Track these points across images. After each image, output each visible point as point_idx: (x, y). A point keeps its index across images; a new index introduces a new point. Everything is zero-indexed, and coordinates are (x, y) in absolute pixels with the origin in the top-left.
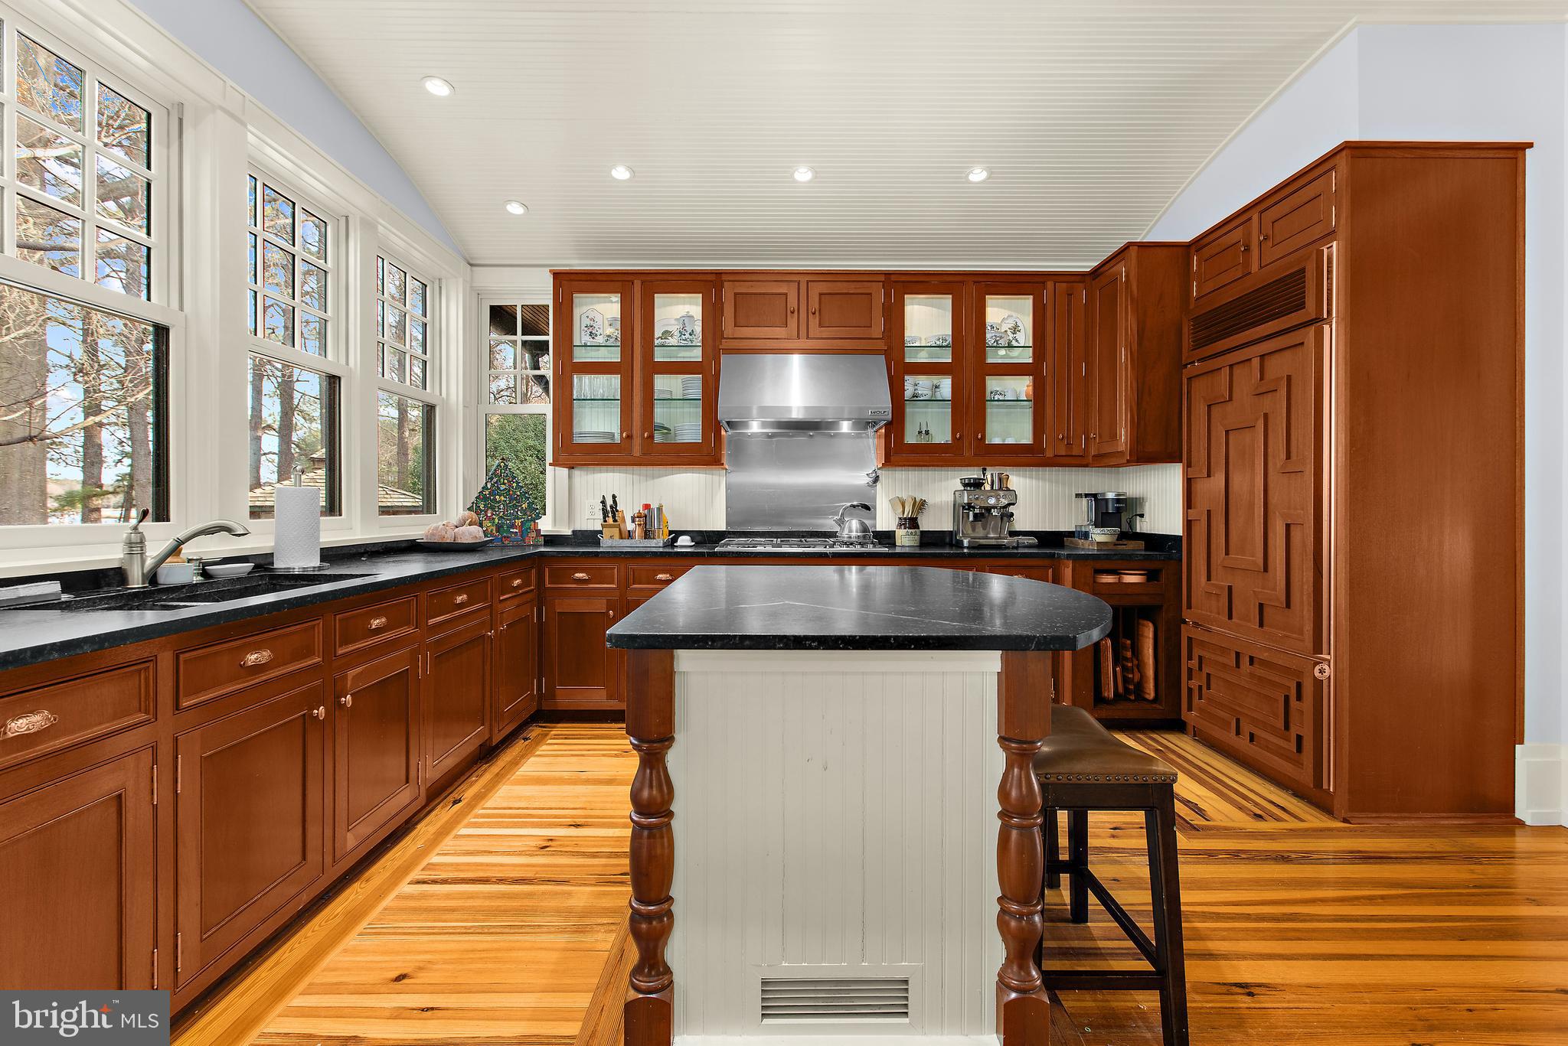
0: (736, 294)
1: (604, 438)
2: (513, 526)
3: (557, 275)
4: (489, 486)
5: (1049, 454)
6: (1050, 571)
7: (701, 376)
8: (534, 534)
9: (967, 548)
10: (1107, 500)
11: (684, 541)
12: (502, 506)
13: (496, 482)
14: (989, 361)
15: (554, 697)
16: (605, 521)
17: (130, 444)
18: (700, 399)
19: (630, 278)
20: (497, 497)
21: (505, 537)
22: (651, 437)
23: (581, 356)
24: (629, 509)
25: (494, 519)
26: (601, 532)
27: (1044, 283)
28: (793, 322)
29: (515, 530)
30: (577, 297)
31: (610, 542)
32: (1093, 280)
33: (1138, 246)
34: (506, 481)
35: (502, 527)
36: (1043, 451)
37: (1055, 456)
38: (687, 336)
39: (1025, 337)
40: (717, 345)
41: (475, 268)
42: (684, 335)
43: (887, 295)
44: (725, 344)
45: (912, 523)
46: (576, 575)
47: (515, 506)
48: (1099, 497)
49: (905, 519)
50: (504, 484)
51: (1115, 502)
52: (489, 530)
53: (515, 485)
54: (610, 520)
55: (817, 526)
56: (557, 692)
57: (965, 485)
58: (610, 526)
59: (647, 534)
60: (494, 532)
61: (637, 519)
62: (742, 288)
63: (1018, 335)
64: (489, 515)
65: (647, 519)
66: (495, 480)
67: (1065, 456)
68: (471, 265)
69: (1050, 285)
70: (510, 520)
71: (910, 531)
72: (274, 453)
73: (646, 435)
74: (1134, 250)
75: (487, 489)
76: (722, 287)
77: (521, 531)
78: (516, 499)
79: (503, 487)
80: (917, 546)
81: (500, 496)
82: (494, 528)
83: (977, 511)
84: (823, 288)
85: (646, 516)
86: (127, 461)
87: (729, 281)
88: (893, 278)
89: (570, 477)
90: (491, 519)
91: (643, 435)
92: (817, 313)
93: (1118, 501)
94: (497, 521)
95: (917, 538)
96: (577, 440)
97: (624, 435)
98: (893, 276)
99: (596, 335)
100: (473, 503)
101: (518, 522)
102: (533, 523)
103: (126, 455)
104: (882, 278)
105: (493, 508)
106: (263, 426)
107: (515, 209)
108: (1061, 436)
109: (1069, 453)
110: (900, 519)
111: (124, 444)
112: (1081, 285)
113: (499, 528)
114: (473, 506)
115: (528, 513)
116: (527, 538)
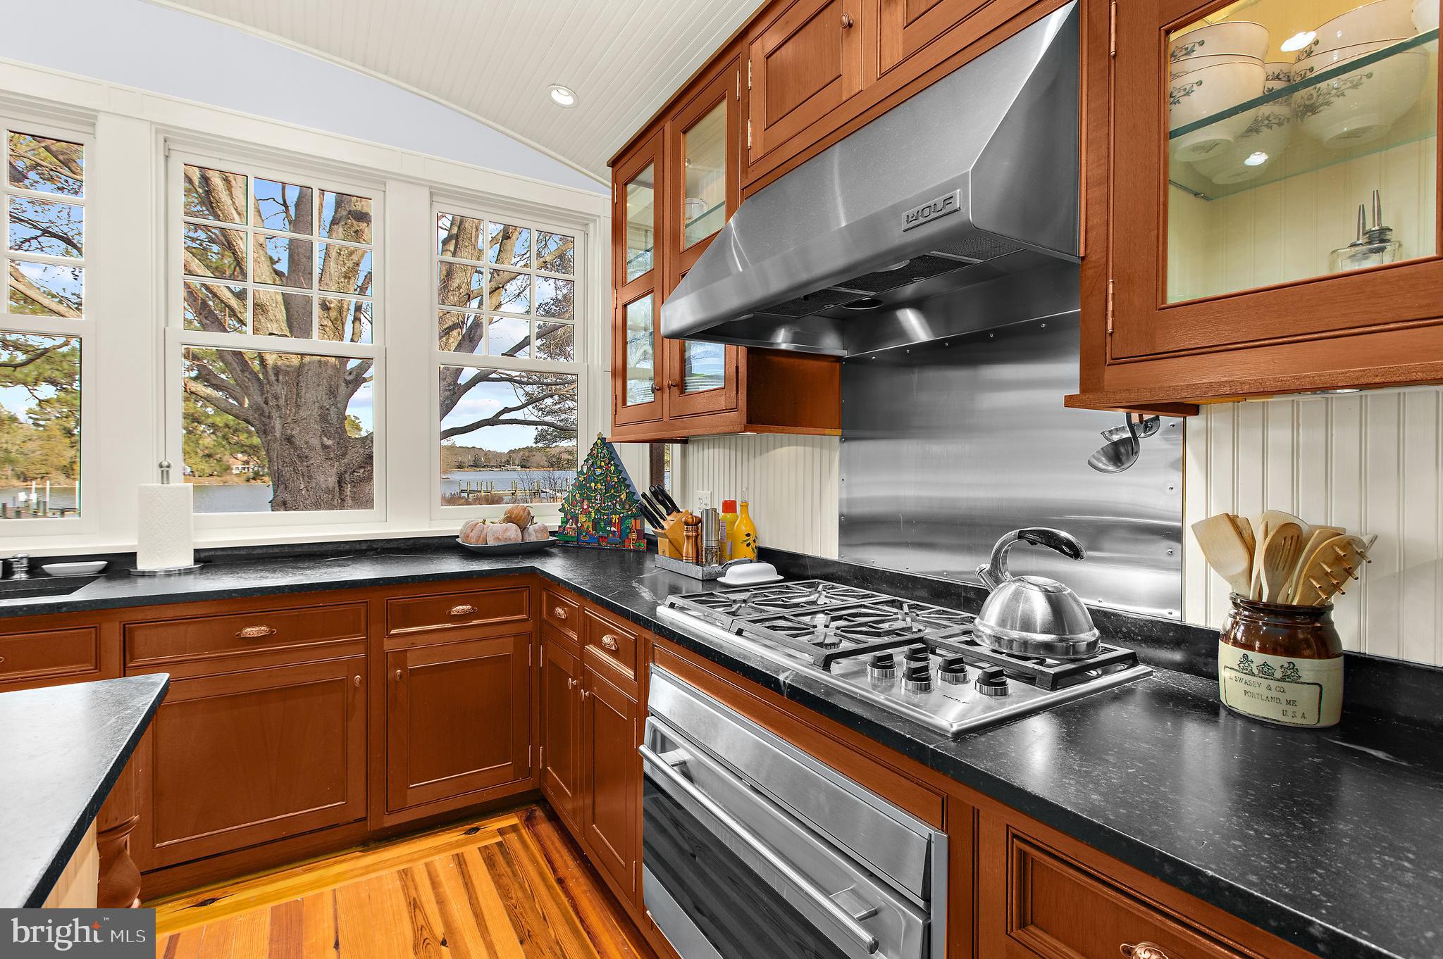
2: (610, 523)
4: (585, 470)
8: (634, 536)
12: (599, 497)
13: (592, 466)
20: (594, 485)
21: (602, 537)
25: (590, 513)
29: (613, 529)
34: (603, 463)
35: (599, 523)
47: (613, 497)
50: (601, 467)
52: (586, 527)
53: (612, 468)
60: (590, 529)
64: (585, 507)
66: (591, 462)
70: (608, 515)
75: (583, 474)
77: (620, 530)
78: (614, 487)
79: (599, 471)
81: (597, 483)
82: (590, 524)
90: (587, 513)
94: (593, 514)
100: (571, 492)
101: (615, 518)
102: (633, 521)
105: (589, 499)
113: (596, 523)
114: (570, 495)
115: (627, 507)
116: (626, 540)
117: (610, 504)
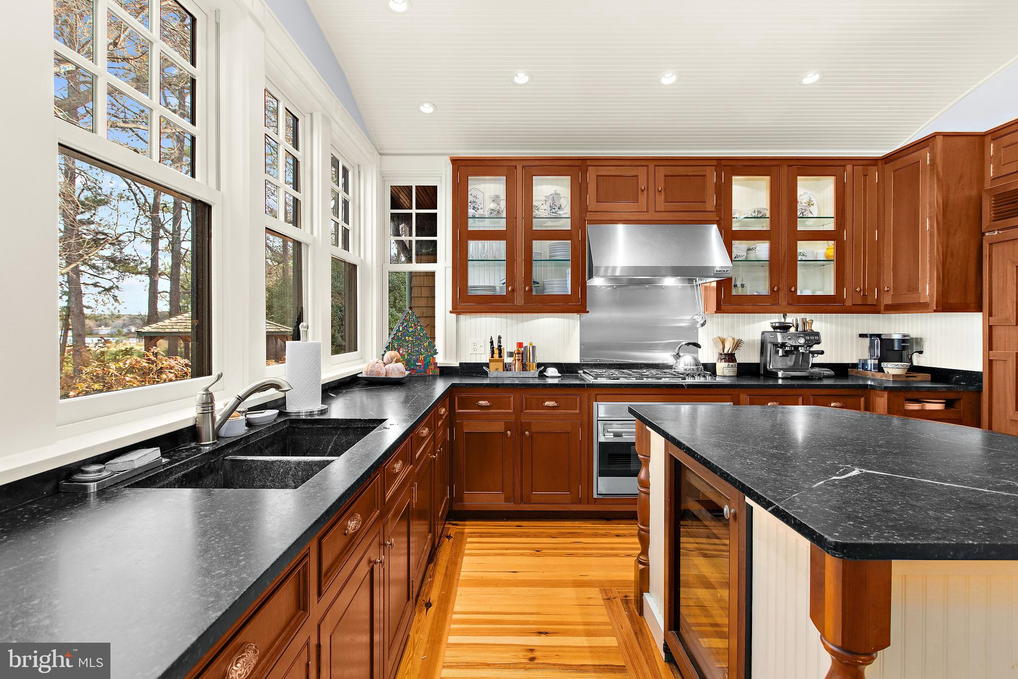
0: (598, 176)
1: (490, 290)
2: (418, 360)
3: (455, 162)
4: (401, 329)
5: (849, 303)
6: (862, 399)
7: (570, 241)
8: (432, 367)
9: (783, 378)
10: (892, 340)
11: (552, 372)
12: (410, 345)
13: (406, 326)
14: (799, 228)
15: (462, 500)
16: (492, 357)
17: (67, 286)
18: (569, 260)
19: (514, 163)
20: (407, 338)
22: (531, 290)
23: (473, 225)
24: (509, 346)
25: (404, 355)
26: (487, 365)
27: (844, 166)
28: (643, 198)
29: (419, 364)
30: (472, 180)
31: (495, 374)
32: (885, 164)
33: (943, 135)
34: (413, 325)
35: (410, 361)
36: (843, 301)
37: (853, 305)
38: (557, 209)
39: (830, 210)
40: (583, 216)
41: (383, 157)
42: (554, 209)
43: (719, 177)
44: (589, 216)
45: (730, 357)
46: (480, 402)
47: (419, 345)
48: (883, 337)
49: (725, 354)
50: (412, 327)
51: (900, 342)
53: (419, 328)
54: (496, 356)
55: (651, 359)
56: (465, 496)
57: (775, 328)
58: (496, 361)
59: (524, 368)
61: (517, 355)
62: (604, 171)
63: (812, 208)
64: (401, 352)
65: (523, 354)
66: (405, 324)
67: (862, 305)
68: (381, 154)
69: (849, 168)
70: (416, 355)
71: (731, 364)
72: (167, 292)
73: (527, 289)
74: (939, 139)
75: (400, 331)
76: (587, 170)
77: (424, 365)
78: (420, 339)
79: (411, 330)
80: (735, 376)
81: (409, 337)
83: (787, 349)
84: (670, 171)
85: (522, 354)
86: (66, 298)
87: (593, 166)
88: (723, 163)
89: (457, 321)
91: (525, 288)
92: (663, 192)
93: (903, 341)
94: (406, 356)
95: (736, 369)
96: (471, 293)
97: (510, 289)
98: (722, 161)
99: (478, 209)
100: (389, 343)
101: (421, 357)
102: (432, 358)
103: (65, 293)
104: (715, 163)
105: (403, 346)
106: (159, 272)
107: (427, 109)
108: (858, 289)
109: (865, 303)
110: (721, 354)
111: (63, 286)
112: (875, 168)
113: (408, 362)
114: (389, 345)
115: (429, 350)
116: (427, 370)
117: (417, 349)
